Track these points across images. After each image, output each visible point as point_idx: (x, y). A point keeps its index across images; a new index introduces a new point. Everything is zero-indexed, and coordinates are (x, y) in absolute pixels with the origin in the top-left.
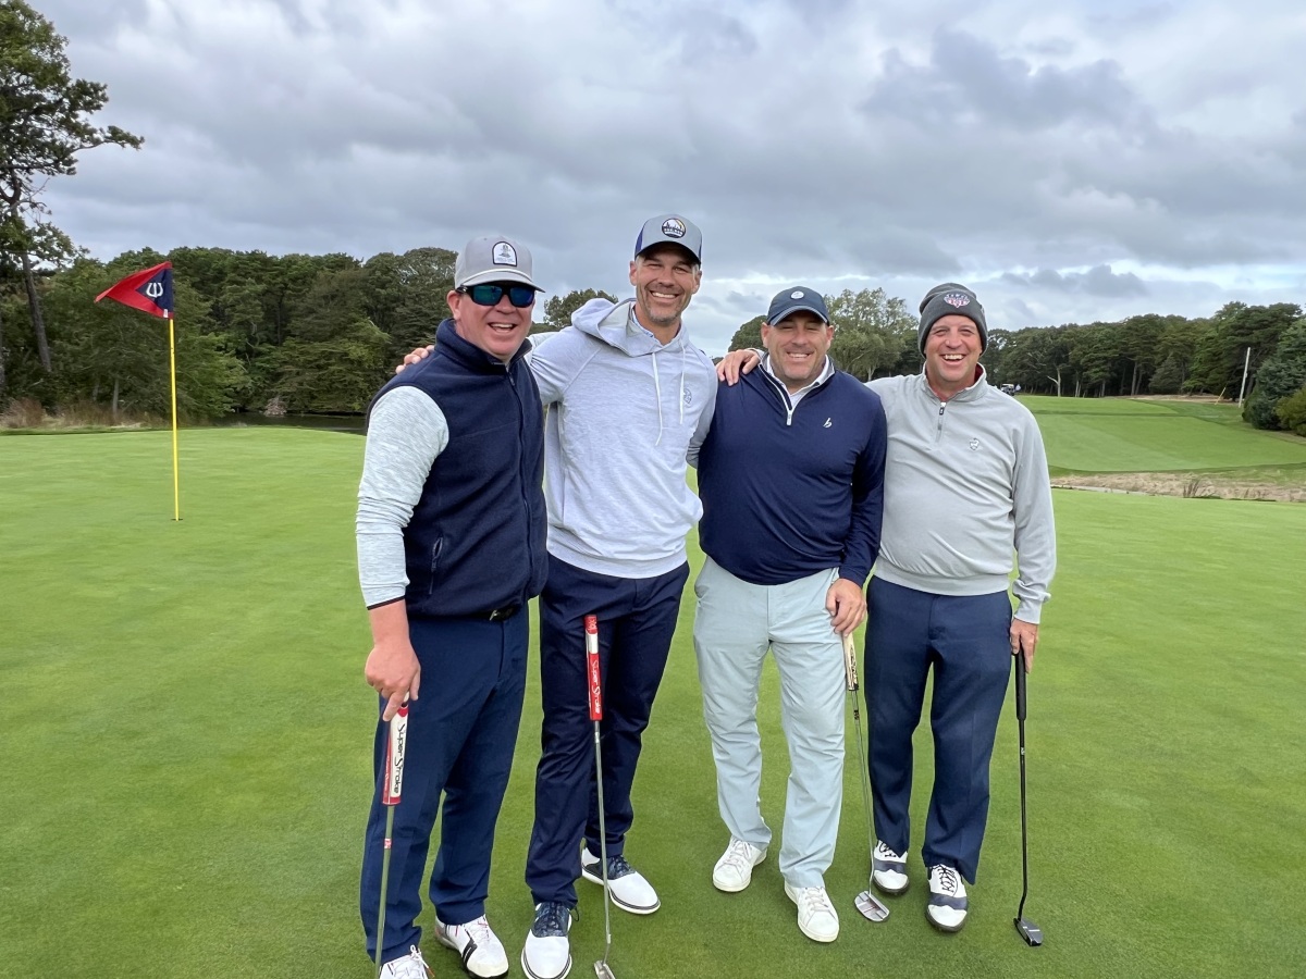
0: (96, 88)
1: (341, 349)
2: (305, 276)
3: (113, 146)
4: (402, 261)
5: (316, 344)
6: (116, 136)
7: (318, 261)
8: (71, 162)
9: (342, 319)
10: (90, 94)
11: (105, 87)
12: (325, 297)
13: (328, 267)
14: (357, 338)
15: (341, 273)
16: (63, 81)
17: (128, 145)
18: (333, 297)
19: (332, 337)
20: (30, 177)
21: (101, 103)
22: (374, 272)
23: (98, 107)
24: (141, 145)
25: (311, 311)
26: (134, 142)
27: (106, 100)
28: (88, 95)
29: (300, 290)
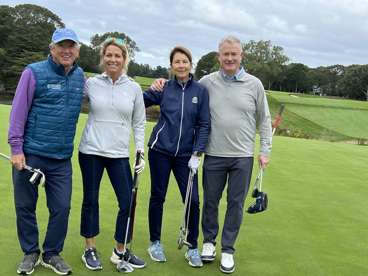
4: (14, 10)
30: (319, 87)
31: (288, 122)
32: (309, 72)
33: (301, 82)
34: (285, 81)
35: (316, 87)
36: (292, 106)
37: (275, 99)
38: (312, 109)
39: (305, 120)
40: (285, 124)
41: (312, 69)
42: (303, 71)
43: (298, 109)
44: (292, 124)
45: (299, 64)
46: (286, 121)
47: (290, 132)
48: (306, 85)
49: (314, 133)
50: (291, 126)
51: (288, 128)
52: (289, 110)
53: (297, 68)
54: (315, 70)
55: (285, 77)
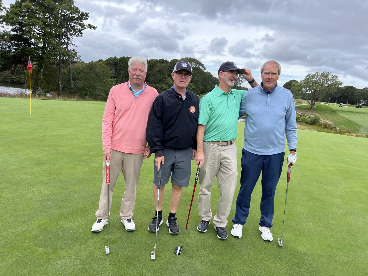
0: (86, 14)
1: (161, 86)
2: (153, 65)
3: (89, 29)
5: (155, 84)
6: (90, 26)
7: (157, 61)
8: (82, 33)
9: (162, 78)
10: (85, 15)
11: (88, 14)
12: (158, 71)
13: (159, 63)
14: (166, 83)
15: (163, 65)
16: (79, 12)
17: (92, 29)
18: (160, 71)
19: (159, 82)
20: (73, 37)
21: (87, 18)
22: (171, 64)
23: (87, 19)
24: (96, 29)
25: (154, 75)
26: (94, 28)
27: (88, 17)
28: (84, 16)
29: (151, 69)
30: (364, 101)
31: (338, 122)
32: (357, 92)
33: (351, 98)
34: (340, 97)
35: (362, 101)
36: (343, 113)
37: (331, 108)
38: (357, 115)
39: (351, 121)
40: (336, 124)
41: (359, 89)
42: (353, 91)
43: (347, 115)
44: (341, 124)
45: (351, 86)
46: (337, 122)
47: (338, 128)
48: (355, 100)
49: (356, 130)
50: (340, 125)
51: (338, 126)
52: (340, 115)
53: (349, 89)
54: (361, 90)
55: (340, 95)
